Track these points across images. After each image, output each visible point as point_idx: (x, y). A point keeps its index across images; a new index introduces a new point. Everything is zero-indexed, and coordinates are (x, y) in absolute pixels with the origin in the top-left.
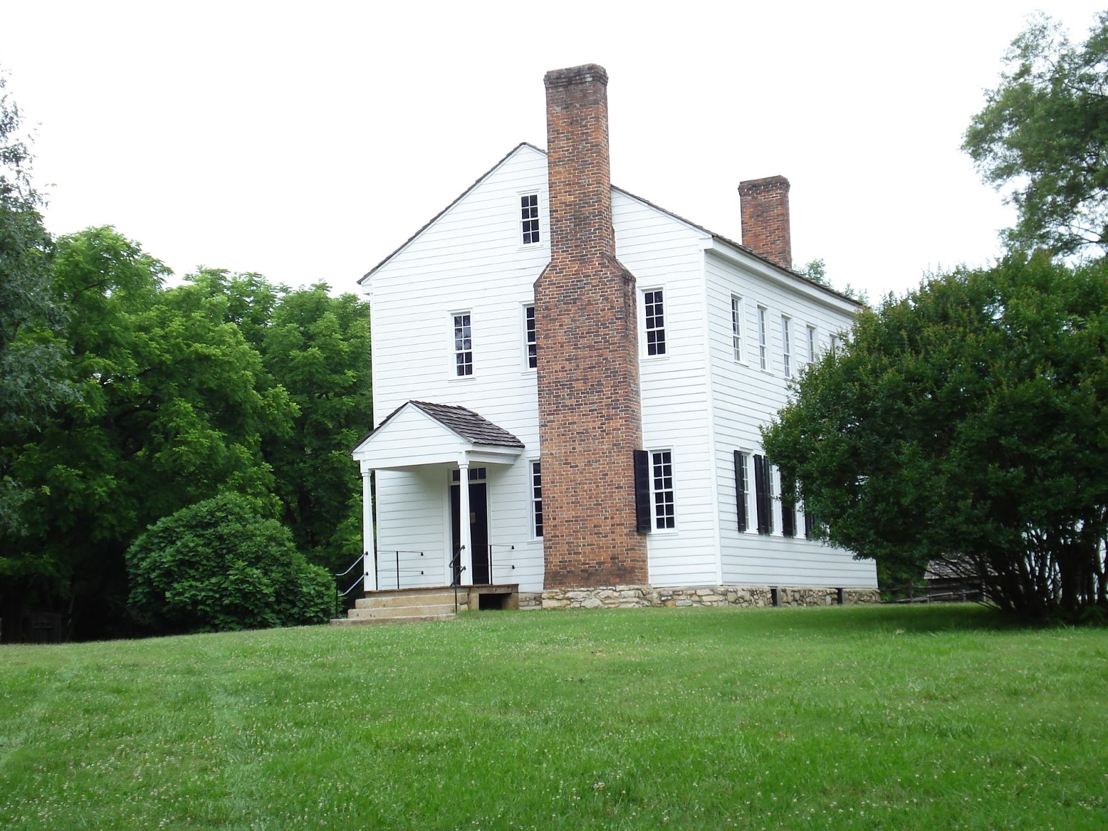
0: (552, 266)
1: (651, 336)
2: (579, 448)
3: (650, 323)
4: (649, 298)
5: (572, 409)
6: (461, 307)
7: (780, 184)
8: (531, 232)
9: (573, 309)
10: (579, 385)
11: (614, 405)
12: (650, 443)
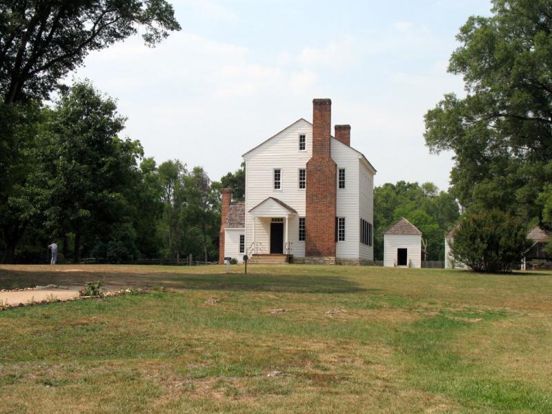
0: (313, 159)
1: (340, 183)
2: (319, 215)
3: (340, 179)
4: (340, 171)
5: (317, 203)
6: (277, 167)
7: (347, 128)
8: (302, 147)
9: (319, 172)
10: (320, 196)
11: (330, 203)
12: (339, 215)
